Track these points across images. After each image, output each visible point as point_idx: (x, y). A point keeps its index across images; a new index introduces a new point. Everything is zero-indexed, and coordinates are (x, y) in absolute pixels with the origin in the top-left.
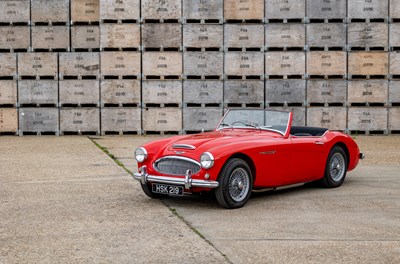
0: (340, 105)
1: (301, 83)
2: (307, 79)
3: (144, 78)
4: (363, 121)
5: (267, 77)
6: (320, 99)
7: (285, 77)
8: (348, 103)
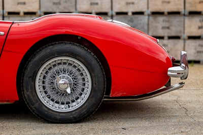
0: (178, 38)
1: (144, 19)
2: (149, 15)
3: (6, 14)
4: (198, 52)
5: (114, 14)
6: (161, 33)
7: (130, 14)
8: (185, 36)
